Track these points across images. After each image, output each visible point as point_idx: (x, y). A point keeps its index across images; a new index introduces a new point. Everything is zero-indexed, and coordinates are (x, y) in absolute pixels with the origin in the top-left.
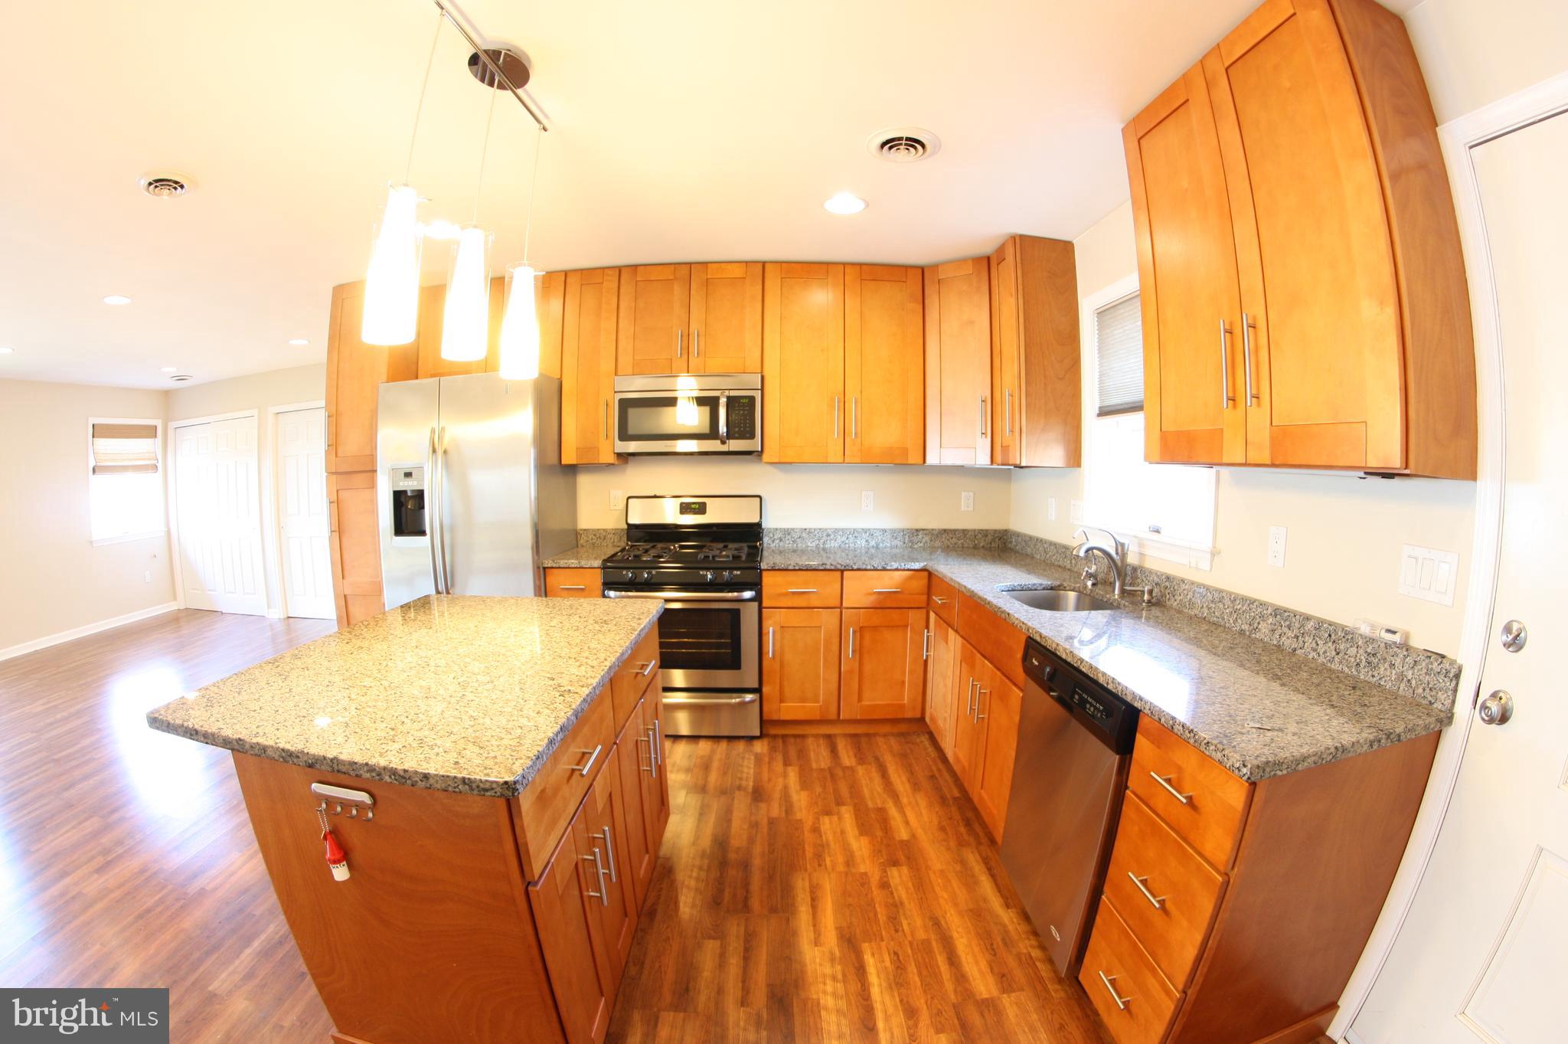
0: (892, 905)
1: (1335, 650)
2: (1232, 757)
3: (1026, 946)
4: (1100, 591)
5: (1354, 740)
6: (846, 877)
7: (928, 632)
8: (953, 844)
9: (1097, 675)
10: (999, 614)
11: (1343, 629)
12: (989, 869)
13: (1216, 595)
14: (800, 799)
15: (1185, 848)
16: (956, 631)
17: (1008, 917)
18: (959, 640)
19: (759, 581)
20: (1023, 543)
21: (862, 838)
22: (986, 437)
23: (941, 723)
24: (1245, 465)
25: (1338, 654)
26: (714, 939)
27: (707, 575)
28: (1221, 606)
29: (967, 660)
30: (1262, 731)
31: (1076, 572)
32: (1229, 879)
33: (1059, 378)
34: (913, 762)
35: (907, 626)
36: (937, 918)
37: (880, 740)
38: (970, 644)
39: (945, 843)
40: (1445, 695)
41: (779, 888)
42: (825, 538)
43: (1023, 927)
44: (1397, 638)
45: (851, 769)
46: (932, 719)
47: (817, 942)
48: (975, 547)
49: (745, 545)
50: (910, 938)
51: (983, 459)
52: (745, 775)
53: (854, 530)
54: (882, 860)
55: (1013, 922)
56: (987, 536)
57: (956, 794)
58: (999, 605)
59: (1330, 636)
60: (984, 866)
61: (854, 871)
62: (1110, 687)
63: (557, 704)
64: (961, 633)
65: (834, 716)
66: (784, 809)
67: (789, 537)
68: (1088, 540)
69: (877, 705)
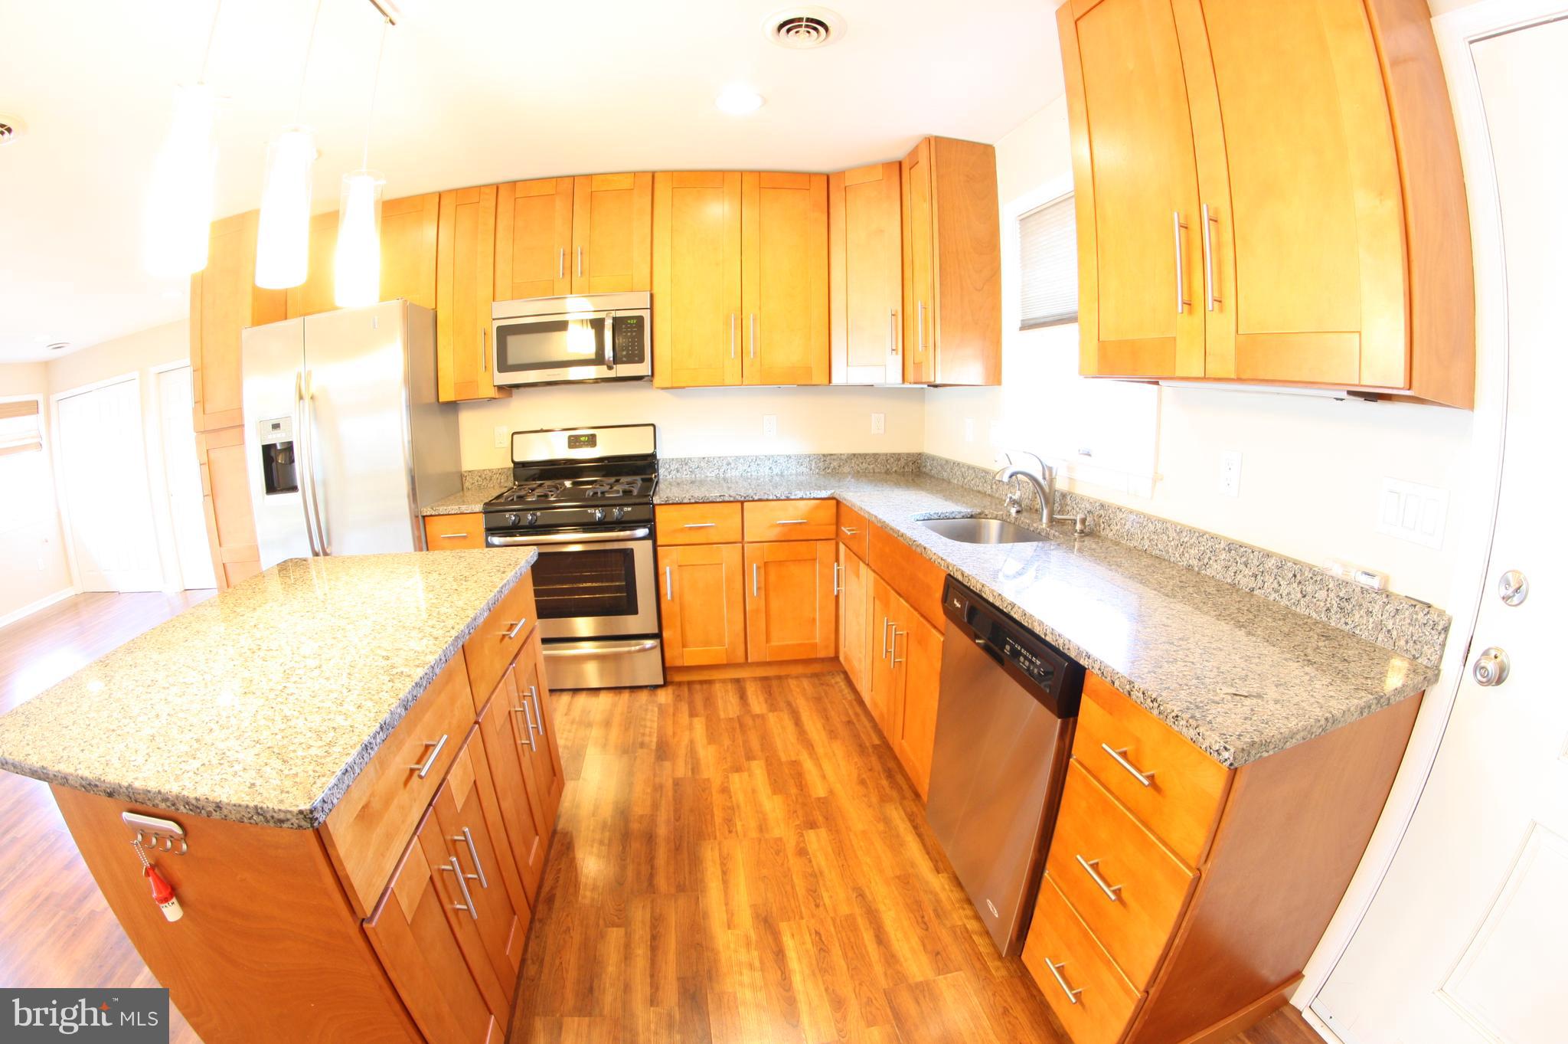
0: (811, 875)
1: (1301, 592)
2: (1210, 736)
3: (960, 917)
4: (1025, 519)
5: (1344, 708)
6: (759, 844)
7: (838, 565)
8: (874, 799)
9: (1032, 624)
10: (914, 548)
11: (1311, 569)
12: (915, 828)
13: (1159, 526)
14: (707, 754)
15: (1143, 831)
16: (868, 565)
17: (938, 883)
18: (872, 575)
19: (652, 517)
20: (939, 467)
21: (775, 797)
22: (897, 353)
23: (856, 663)
24: (1205, 379)
25: (1304, 596)
26: (618, 926)
27: (595, 513)
28: (1165, 538)
29: (880, 597)
30: (1238, 698)
31: (998, 498)
32: (1200, 873)
33: (976, 290)
34: (829, 706)
35: (815, 560)
36: (860, 888)
37: (793, 683)
38: (884, 580)
39: (866, 799)
40: (1432, 650)
41: (686, 862)
42: (725, 467)
43: (956, 895)
44: (1375, 583)
45: (762, 717)
46: (846, 658)
47: (730, 925)
48: (887, 472)
49: (638, 478)
50: (832, 914)
51: (894, 378)
52: (647, 731)
53: (756, 457)
54: (798, 823)
55: (944, 889)
56: (899, 460)
57: (877, 742)
58: (914, 538)
59: (1295, 576)
60: (909, 825)
61: (767, 836)
62: (1048, 639)
63: (384, 693)
64: (873, 568)
65: (742, 660)
66: (690, 767)
67: (687, 467)
68: (1011, 464)
69: (788, 646)
